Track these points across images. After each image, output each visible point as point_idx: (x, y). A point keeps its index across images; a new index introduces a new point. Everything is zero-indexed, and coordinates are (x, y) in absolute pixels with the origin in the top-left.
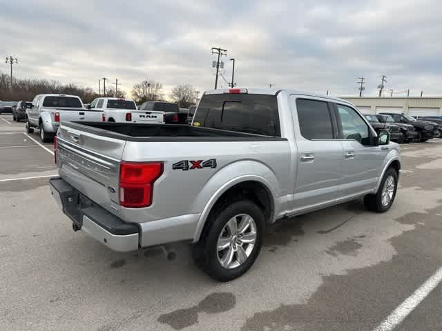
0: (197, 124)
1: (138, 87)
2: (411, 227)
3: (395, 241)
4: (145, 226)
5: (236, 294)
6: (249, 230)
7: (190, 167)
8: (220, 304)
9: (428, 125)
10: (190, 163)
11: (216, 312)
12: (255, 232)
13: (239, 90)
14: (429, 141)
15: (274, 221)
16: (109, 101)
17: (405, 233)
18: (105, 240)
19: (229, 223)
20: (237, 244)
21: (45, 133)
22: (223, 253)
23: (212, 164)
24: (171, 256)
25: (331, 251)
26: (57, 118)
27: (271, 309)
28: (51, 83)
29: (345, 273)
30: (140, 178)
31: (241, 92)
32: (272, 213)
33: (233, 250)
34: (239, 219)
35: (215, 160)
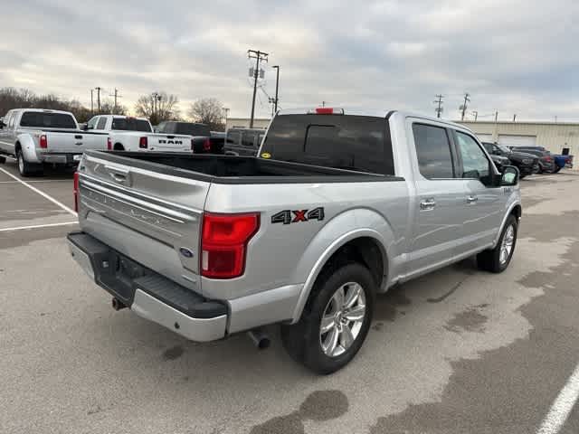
0: (267, 156)
1: (145, 101)
2: (539, 292)
3: (525, 311)
4: (235, 305)
5: (347, 392)
6: (356, 304)
7: (293, 219)
8: (329, 407)
9: (527, 158)
10: (292, 214)
11: (326, 418)
12: (364, 306)
13: (331, 110)
14: (527, 178)
15: (386, 289)
16: (115, 120)
17: (535, 299)
18: (177, 326)
19: (335, 296)
20: (341, 323)
21: (26, 163)
22: (326, 336)
23: (318, 214)
24: (263, 345)
25: (451, 326)
26: (43, 143)
27: (397, 411)
28: (20, 93)
29: (476, 357)
30: (231, 237)
31: (334, 112)
32: (384, 279)
33: (337, 332)
34: (346, 289)
35: (322, 209)
